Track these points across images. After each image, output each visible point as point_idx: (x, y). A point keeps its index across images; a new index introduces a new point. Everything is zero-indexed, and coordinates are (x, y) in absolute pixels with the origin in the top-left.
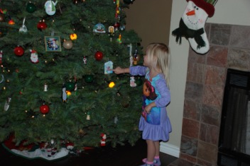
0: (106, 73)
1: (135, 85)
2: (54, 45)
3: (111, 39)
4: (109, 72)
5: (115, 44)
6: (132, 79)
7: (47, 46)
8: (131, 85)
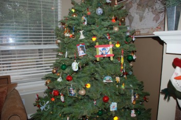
0: (111, 110)
1: (135, 115)
2: (72, 93)
3: (117, 86)
4: (114, 110)
5: (120, 89)
6: (133, 112)
7: (68, 92)
8: (132, 116)
